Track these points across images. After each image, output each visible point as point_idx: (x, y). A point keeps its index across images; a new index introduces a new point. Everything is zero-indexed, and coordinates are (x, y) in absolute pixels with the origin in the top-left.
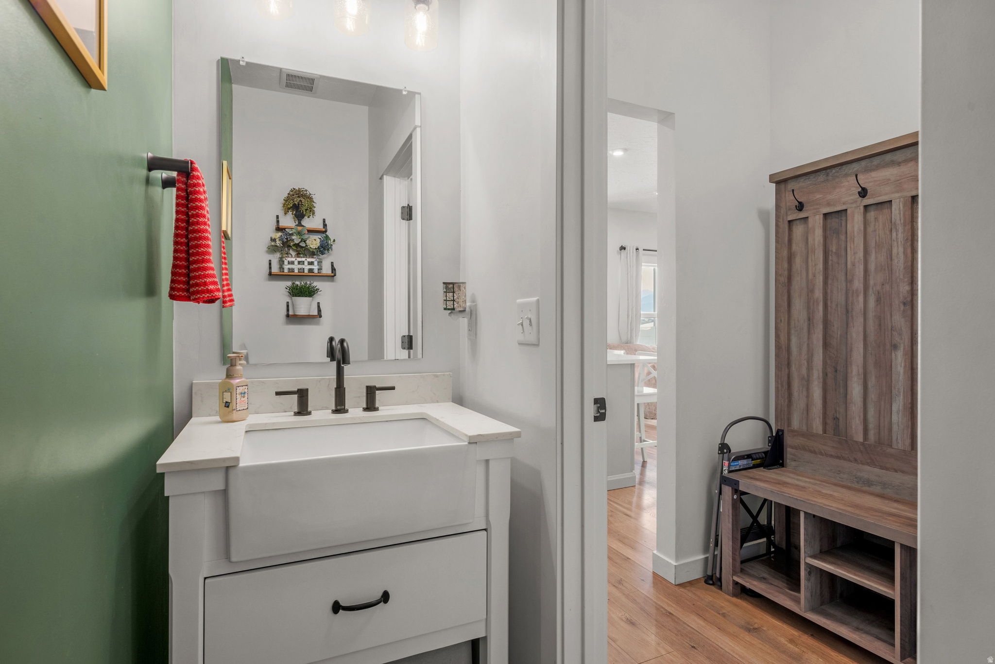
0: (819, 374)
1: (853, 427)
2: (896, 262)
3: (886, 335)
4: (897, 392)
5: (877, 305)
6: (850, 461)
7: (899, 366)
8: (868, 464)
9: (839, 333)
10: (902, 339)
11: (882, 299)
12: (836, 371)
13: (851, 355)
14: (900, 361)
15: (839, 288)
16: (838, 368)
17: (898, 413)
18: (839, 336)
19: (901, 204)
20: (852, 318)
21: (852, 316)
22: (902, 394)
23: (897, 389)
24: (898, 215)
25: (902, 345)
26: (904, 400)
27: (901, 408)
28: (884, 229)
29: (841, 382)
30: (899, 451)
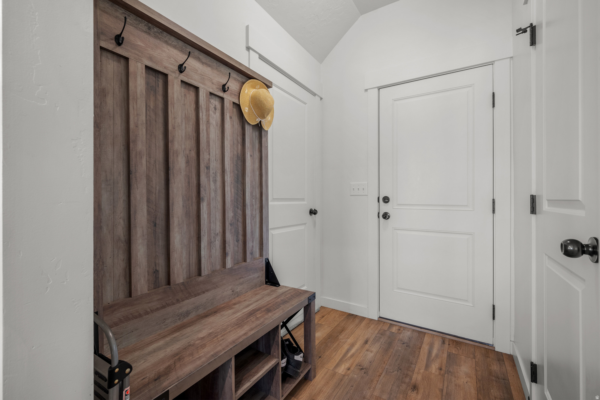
0: (143, 231)
1: (176, 272)
2: (202, 136)
3: (193, 190)
4: (204, 233)
5: (187, 166)
6: (173, 304)
7: (204, 213)
8: (187, 298)
9: (157, 188)
10: (206, 194)
11: (190, 162)
12: (155, 225)
13: (173, 209)
14: (205, 210)
15: (157, 145)
16: (157, 222)
17: (204, 249)
18: (157, 191)
19: (204, 94)
20: (174, 175)
21: (173, 173)
22: (206, 234)
23: (204, 231)
24: (203, 102)
25: (206, 198)
26: (208, 238)
27: (206, 245)
28: (190, 106)
29: (160, 235)
30: (205, 276)
